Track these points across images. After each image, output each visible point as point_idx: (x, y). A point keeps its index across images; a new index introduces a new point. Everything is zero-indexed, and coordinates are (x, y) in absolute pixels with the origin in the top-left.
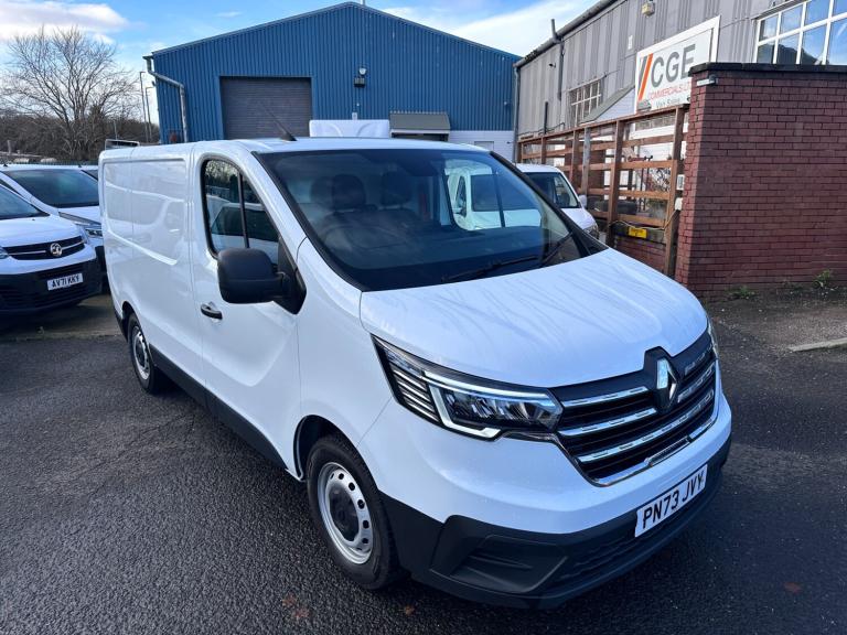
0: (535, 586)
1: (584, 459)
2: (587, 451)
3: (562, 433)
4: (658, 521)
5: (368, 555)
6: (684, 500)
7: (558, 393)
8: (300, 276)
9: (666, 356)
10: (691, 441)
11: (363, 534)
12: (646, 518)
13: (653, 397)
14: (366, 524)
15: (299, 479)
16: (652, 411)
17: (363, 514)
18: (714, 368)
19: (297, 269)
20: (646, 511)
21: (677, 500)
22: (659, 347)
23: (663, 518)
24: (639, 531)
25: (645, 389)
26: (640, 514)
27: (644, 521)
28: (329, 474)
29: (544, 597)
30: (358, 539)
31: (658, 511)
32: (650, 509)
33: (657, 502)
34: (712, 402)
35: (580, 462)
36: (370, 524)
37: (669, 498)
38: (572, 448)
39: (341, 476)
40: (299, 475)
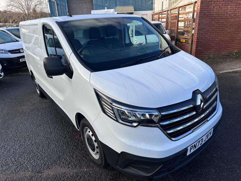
0: (152, 174)
1: (169, 132)
2: (170, 129)
3: (161, 124)
4: (195, 149)
5: (99, 156)
6: (204, 141)
7: (160, 109)
8: (71, 66)
9: (200, 93)
10: (208, 121)
11: (97, 150)
12: (191, 149)
13: (196, 108)
15: (78, 130)
16: (194, 113)
18: (217, 94)
20: (191, 147)
21: (202, 141)
22: (198, 90)
23: (197, 148)
24: (188, 153)
25: (192, 106)
26: (189, 148)
27: (190, 150)
28: (86, 131)
30: (96, 151)
31: (195, 146)
32: (193, 146)
33: (195, 143)
34: (216, 106)
35: (167, 133)
36: (98, 148)
37: (199, 141)
38: (164, 129)
39: (89, 132)
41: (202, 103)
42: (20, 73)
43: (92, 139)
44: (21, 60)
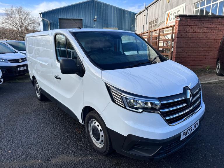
0: (152, 155)
1: (167, 118)
2: (168, 116)
3: (161, 111)
4: (186, 136)
5: (103, 145)
6: (193, 130)
7: (160, 99)
8: (84, 66)
9: (189, 89)
10: (195, 113)
11: (102, 139)
12: (183, 135)
13: (186, 101)
14: (102, 136)
15: (83, 124)
16: (185, 105)
17: (102, 133)
18: (201, 93)
19: (83, 64)
20: (184, 133)
21: (191, 130)
22: (187, 86)
23: (188, 135)
24: (181, 139)
25: (184, 98)
26: (182, 134)
27: (183, 136)
28: (92, 123)
29: (155, 158)
30: (100, 140)
31: (187, 133)
32: (185, 132)
33: (186, 130)
34: (200, 102)
35: (165, 119)
36: (104, 136)
37: (189, 129)
38: (164, 115)
39: (95, 123)
40: (83, 123)
41: (191, 97)
42: (17, 81)
43: (98, 129)
44: (19, 69)
